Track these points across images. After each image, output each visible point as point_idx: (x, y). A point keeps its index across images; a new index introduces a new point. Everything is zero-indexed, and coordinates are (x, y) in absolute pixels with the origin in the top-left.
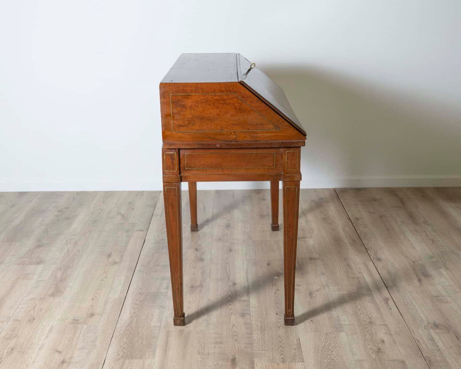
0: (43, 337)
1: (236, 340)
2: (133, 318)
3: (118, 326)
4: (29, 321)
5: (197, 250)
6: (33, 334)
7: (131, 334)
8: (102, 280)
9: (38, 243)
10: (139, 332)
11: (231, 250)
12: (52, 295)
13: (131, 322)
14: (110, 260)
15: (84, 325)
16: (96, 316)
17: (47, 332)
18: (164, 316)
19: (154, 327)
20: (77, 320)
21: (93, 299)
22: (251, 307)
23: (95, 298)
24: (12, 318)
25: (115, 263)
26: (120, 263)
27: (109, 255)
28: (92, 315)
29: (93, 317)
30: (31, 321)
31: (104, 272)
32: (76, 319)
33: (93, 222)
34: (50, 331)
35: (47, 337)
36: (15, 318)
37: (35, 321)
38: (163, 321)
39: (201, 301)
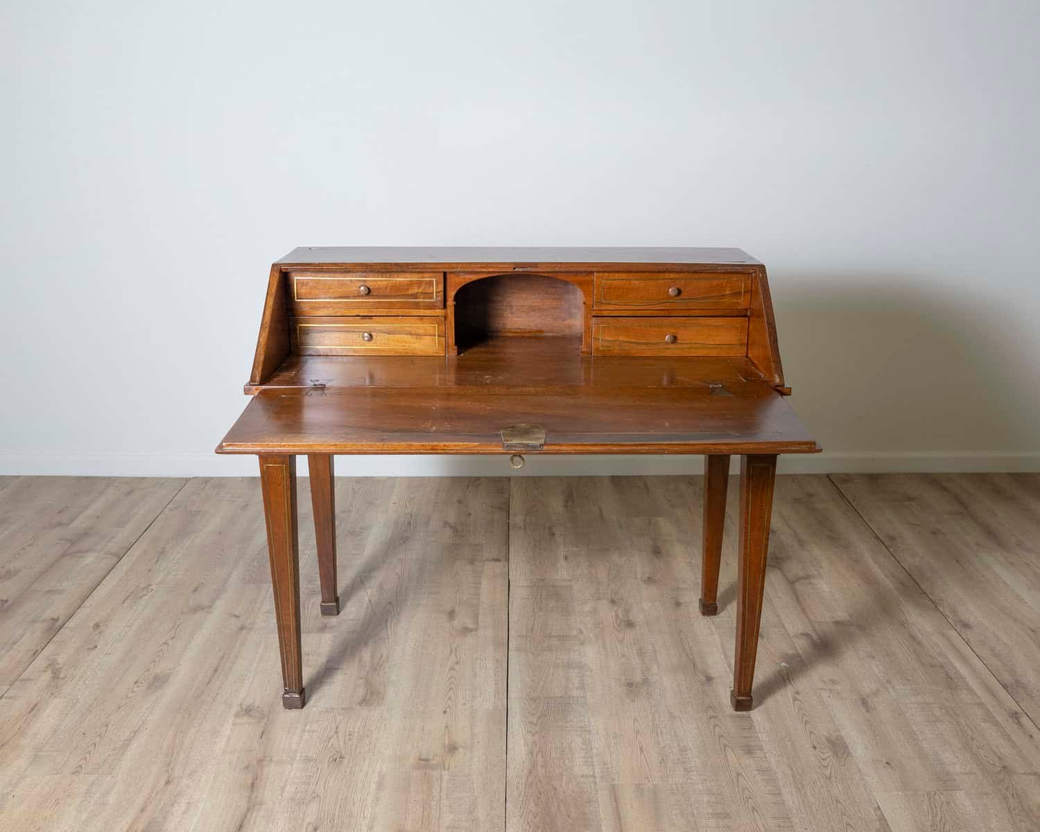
0: (370, 798)
1: (754, 809)
2: (535, 754)
3: (511, 773)
4: (332, 761)
5: (613, 602)
6: (348, 791)
7: (541, 794)
8: (452, 669)
9: (310, 586)
10: (556, 789)
11: (678, 604)
12: (364, 702)
13: (534, 765)
14: (456, 623)
15: (444, 773)
16: (461, 750)
17: (373, 786)
18: (594, 751)
19: (582, 776)
20: (427, 760)
21: (445, 712)
22: (758, 731)
23: (448, 710)
24: (299, 755)
25: (466, 631)
26: (476, 629)
27: (452, 614)
28: (452, 749)
29: (456, 751)
30: (337, 760)
31: (451, 652)
32: (423, 757)
33: (402, 542)
34: (380, 785)
35: (378, 799)
36: (304, 754)
37: (346, 761)
38: (596, 763)
39: (657, 716)
